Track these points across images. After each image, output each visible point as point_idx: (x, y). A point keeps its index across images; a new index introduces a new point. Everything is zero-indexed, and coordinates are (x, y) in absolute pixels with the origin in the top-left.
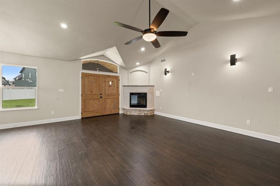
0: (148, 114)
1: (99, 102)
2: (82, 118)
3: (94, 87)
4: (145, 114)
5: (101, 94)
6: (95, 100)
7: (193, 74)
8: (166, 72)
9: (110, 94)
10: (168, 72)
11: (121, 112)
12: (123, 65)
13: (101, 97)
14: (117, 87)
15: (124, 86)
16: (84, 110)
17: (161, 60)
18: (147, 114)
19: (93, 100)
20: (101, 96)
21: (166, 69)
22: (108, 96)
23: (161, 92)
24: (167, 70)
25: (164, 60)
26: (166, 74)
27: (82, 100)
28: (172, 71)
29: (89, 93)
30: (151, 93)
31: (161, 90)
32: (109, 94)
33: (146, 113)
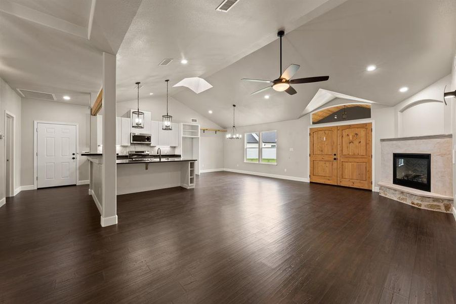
0: (420, 206)
1: (332, 165)
2: (311, 182)
3: (325, 145)
4: (413, 203)
5: (335, 155)
6: (327, 162)
9: (351, 154)
11: (375, 189)
13: (335, 159)
14: (367, 144)
16: (312, 174)
18: (417, 204)
19: (324, 162)
20: (335, 157)
22: (347, 157)
27: (310, 161)
29: (319, 152)
30: (442, 155)
32: (349, 155)
33: (416, 202)
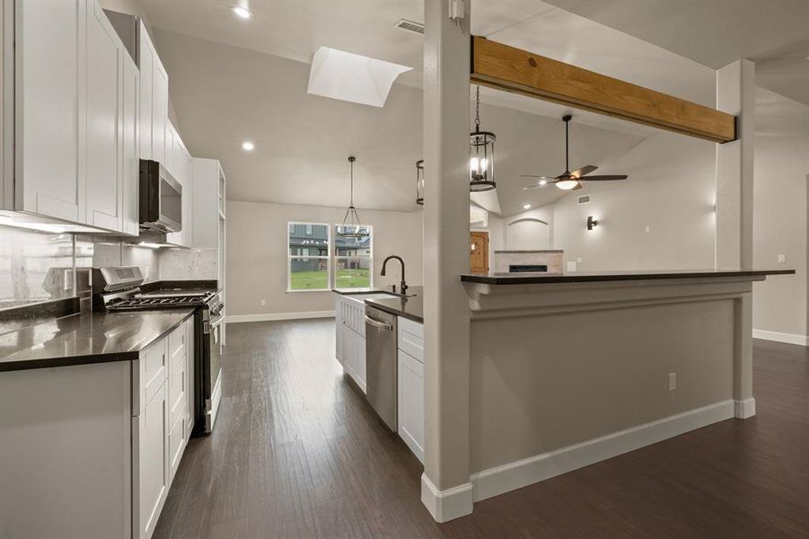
7: (647, 229)
8: (590, 224)
10: (595, 223)
12: (498, 210)
14: (484, 255)
15: (497, 252)
17: (580, 199)
21: (590, 218)
23: (578, 265)
24: (593, 220)
25: (587, 199)
26: (590, 228)
28: (605, 222)
30: (556, 266)
31: (579, 260)
